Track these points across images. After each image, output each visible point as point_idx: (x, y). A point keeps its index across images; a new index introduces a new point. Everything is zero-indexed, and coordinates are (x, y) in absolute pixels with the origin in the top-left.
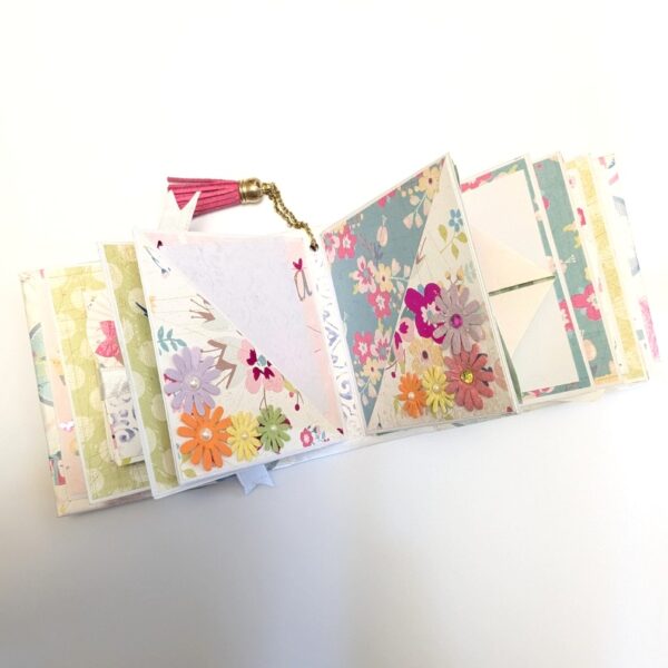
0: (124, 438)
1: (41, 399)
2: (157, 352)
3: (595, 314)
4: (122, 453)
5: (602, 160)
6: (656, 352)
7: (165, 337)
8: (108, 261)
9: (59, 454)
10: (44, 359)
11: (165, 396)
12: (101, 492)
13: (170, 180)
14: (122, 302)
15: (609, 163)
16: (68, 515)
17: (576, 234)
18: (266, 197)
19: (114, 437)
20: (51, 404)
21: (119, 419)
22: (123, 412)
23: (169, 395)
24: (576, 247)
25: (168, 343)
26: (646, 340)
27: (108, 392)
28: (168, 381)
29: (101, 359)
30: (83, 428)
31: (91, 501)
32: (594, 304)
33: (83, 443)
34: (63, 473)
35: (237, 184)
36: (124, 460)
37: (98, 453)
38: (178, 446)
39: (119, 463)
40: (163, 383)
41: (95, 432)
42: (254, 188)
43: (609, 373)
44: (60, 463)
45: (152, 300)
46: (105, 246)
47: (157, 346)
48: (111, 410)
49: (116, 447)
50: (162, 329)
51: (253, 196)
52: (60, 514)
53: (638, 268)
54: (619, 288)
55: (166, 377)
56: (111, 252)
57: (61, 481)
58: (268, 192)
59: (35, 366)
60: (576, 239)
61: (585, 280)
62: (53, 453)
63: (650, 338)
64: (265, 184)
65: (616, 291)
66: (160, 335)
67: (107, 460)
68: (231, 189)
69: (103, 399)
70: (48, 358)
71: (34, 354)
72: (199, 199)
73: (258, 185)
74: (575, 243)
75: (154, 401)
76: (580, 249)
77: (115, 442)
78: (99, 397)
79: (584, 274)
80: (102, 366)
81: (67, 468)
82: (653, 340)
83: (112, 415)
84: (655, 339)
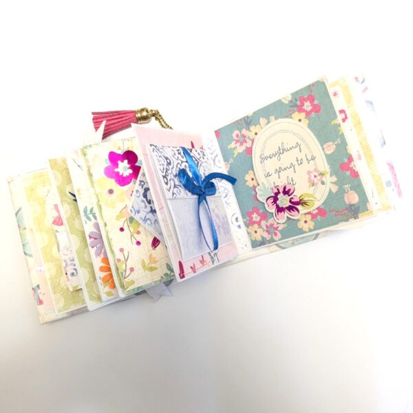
0: (73, 274)
1: (25, 253)
2: (84, 222)
3: (355, 175)
4: (72, 283)
5: (356, 78)
6: (400, 193)
7: (88, 212)
8: (52, 169)
9: (38, 286)
10: (25, 229)
11: (90, 248)
12: (63, 308)
13: (93, 113)
14: (62, 193)
15: (361, 80)
16: (47, 323)
17: (339, 125)
18: (153, 118)
19: (66, 274)
20: (31, 256)
21: (69, 263)
22: (71, 259)
23: (93, 247)
24: (340, 133)
25: (91, 216)
26: (393, 186)
27: (61, 247)
28: (92, 239)
29: (56, 227)
30: (49, 270)
31: (57, 314)
32: (354, 168)
33: (50, 279)
34: (42, 297)
35: (134, 112)
36: (74, 288)
37: (59, 284)
38: (100, 278)
39: (71, 290)
40: (89, 241)
41: (57, 271)
42: (145, 114)
43: (367, 210)
44: (39, 291)
45: (79, 191)
46: (50, 160)
47: (84, 218)
48: (64, 258)
49: (68, 280)
50: (86, 207)
51: (145, 118)
52: (42, 323)
53: (385, 143)
54: (372, 156)
55: (90, 237)
56: (53, 164)
57: (41, 302)
58: (154, 115)
59: (21, 234)
60: (339, 128)
61: (347, 154)
62: (35, 285)
63: (395, 185)
64: (152, 111)
65: (370, 157)
66: (85, 212)
67: (65, 288)
68: (131, 115)
69: (59, 251)
70: (27, 228)
71: (19, 227)
72: (106, 126)
73: (147, 111)
74: (339, 131)
75: (85, 251)
76: (343, 134)
77: (68, 277)
78: (57, 251)
79: (346, 150)
80: (57, 231)
81: (44, 294)
82: (398, 186)
83: (65, 261)
84: (399, 185)
